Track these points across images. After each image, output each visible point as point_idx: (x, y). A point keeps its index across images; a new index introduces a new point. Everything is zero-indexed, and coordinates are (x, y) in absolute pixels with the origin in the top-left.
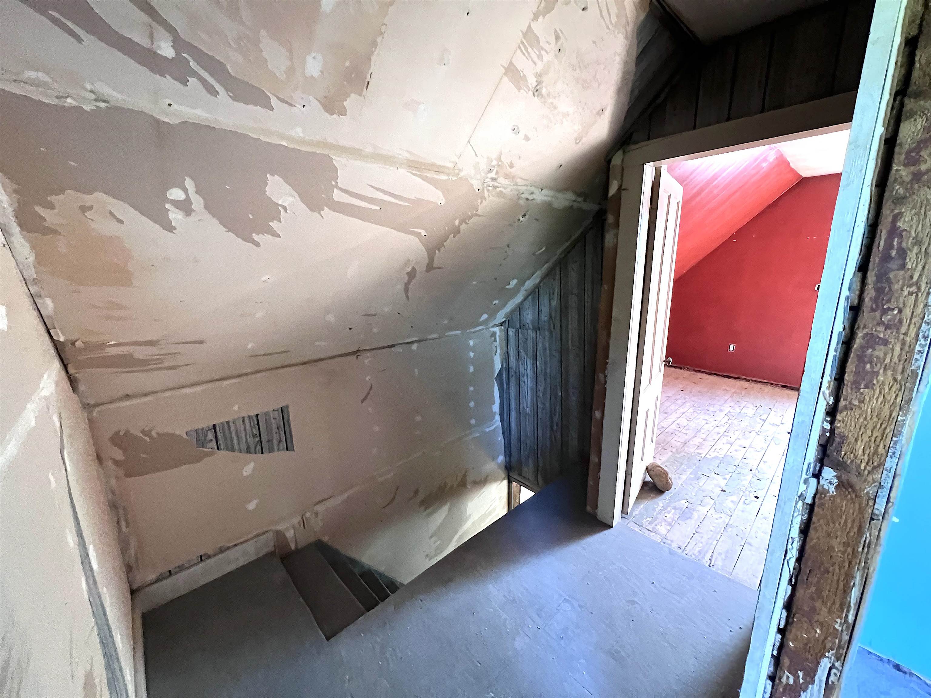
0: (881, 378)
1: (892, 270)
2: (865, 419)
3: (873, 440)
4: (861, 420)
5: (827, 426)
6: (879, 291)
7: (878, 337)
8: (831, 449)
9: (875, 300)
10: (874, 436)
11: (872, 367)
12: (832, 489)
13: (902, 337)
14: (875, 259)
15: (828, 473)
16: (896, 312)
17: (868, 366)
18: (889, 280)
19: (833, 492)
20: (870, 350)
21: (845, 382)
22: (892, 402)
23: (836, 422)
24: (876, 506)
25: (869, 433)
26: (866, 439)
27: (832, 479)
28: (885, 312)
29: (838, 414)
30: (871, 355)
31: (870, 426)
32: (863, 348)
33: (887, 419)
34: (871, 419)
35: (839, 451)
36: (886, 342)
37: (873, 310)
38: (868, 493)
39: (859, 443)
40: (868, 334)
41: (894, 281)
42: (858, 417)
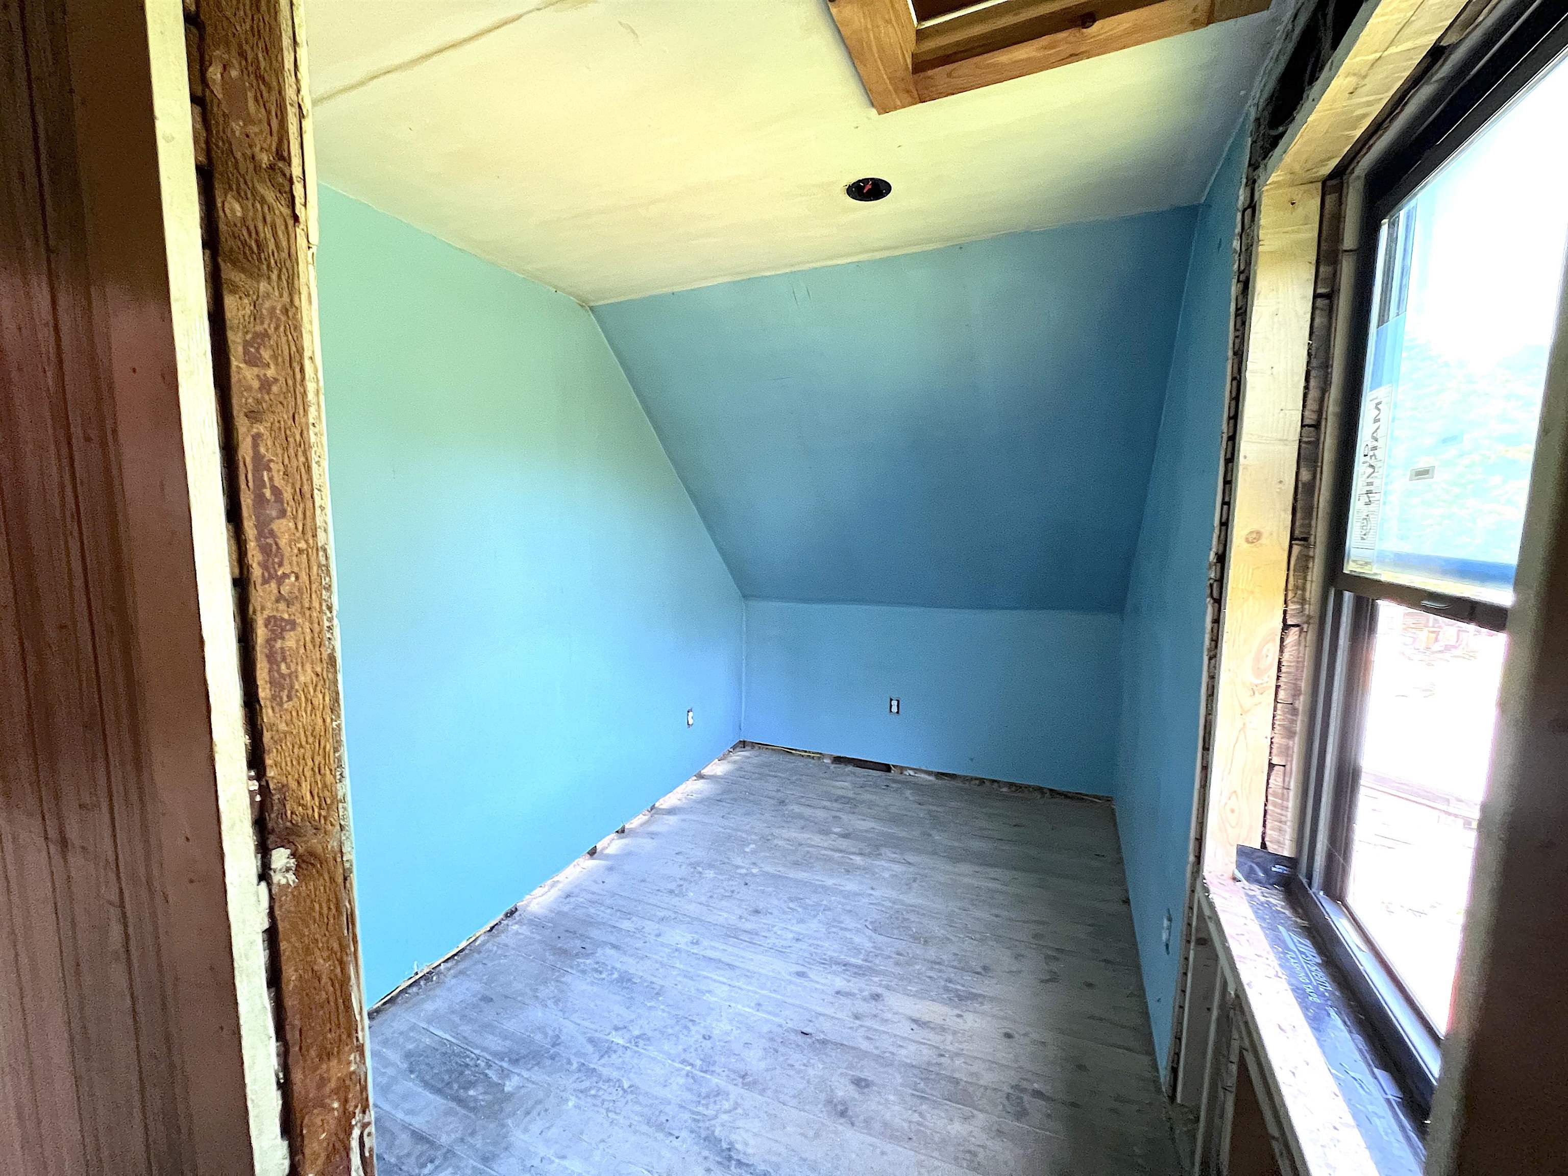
0: (302, 679)
1: (272, 520)
2: (301, 746)
3: (317, 770)
4: (296, 750)
5: (255, 786)
6: (265, 550)
7: (282, 619)
8: (272, 818)
9: (264, 566)
10: (317, 763)
11: (288, 668)
12: (291, 877)
13: (307, 613)
14: (247, 501)
15: (280, 858)
16: (293, 579)
17: (283, 666)
18: (272, 533)
19: (294, 882)
20: (279, 642)
21: (262, 703)
22: (321, 706)
23: (268, 770)
24: (345, 859)
25: (310, 763)
26: (308, 773)
27: (288, 863)
28: (281, 580)
29: (266, 757)
30: (282, 648)
31: (308, 755)
32: (269, 642)
33: (323, 733)
34: (307, 742)
35: (283, 815)
36: (293, 624)
37: (265, 582)
38: (333, 847)
39: (303, 784)
40: (269, 617)
41: (279, 535)
42: (291, 747)
